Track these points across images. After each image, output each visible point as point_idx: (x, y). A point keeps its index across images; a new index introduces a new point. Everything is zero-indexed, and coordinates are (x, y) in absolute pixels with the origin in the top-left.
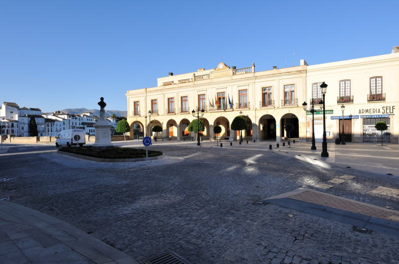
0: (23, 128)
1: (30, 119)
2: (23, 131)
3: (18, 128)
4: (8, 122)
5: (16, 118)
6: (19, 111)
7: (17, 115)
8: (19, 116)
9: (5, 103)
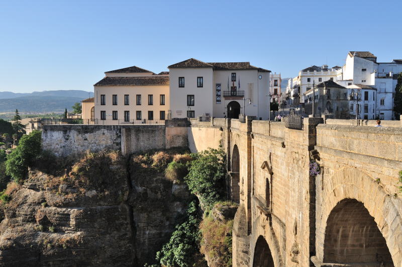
0: (382, 102)
1: (396, 82)
2: (382, 107)
3: (374, 102)
4: (358, 90)
5: (371, 80)
6: (376, 66)
7: (373, 76)
8: (377, 77)
9: (352, 53)
